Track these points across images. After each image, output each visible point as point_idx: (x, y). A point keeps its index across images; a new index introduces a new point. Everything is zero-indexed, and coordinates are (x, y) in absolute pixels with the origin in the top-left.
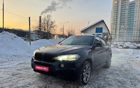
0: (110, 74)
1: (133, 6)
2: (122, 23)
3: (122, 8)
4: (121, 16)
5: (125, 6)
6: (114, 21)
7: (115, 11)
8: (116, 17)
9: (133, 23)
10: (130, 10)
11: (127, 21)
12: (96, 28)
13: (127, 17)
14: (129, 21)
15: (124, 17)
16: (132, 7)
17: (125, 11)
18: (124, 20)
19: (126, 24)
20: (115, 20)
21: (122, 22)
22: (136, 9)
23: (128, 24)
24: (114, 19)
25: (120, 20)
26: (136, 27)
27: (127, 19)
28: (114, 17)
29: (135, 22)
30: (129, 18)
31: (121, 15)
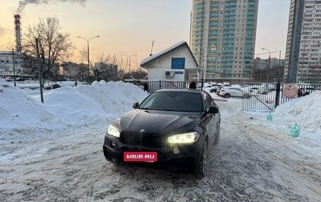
0: (224, 154)
1: (232, 6)
2: (213, 42)
3: (211, 8)
4: (210, 26)
5: (217, 5)
6: (197, 36)
7: (198, 14)
8: (200, 29)
9: (232, 42)
10: (227, 14)
11: (221, 37)
12: (172, 59)
13: (221, 29)
14: (226, 37)
15: (216, 28)
16: (231, 9)
17: (217, 17)
18: (216, 35)
19: (221, 43)
20: (200, 33)
21: (213, 40)
22: (237, 12)
23: (224, 44)
24: (197, 32)
25: (209, 36)
26: (239, 51)
27: (221, 34)
28: (197, 27)
29: (237, 39)
30: (225, 30)
31: (211, 24)
